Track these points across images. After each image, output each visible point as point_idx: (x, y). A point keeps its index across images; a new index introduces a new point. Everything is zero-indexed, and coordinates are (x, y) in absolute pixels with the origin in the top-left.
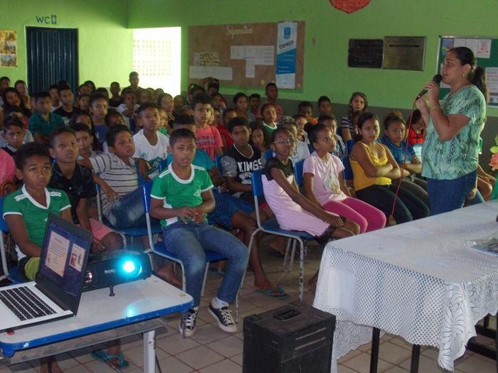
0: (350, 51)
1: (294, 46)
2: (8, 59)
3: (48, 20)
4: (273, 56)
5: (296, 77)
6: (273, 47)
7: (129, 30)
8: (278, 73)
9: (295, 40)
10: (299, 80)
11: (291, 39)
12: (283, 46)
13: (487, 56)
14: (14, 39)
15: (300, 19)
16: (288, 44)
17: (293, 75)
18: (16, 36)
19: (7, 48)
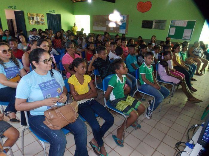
0: (143, 23)
1: (125, 22)
2: (42, 23)
3: (52, 11)
5: (126, 30)
7: (74, 15)
8: (120, 29)
9: (126, 20)
10: (126, 31)
12: (122, 22)
13: (185, 26)
14: (43, 17)
15: (128, 14)
17: (125, 30)
18: (44, 16)
19: (42, 19)
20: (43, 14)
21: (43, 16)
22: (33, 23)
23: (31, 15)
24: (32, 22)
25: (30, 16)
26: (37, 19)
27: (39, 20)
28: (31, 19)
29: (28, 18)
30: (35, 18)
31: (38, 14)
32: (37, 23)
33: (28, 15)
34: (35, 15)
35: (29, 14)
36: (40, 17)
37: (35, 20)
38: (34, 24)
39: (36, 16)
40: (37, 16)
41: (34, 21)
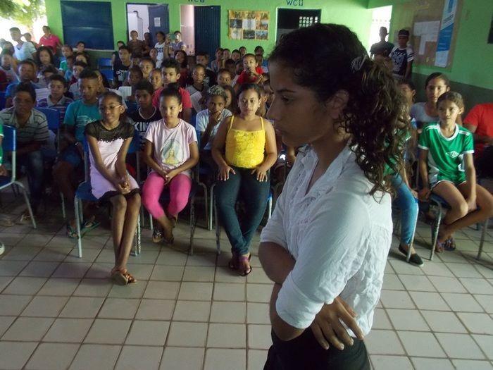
1: (452, 20)
2: (262, 34)
3: (296, 3)
4: (437, 32)
5: (449, 55)
6: (439, 22)
7: (369, 10)
8: (438, 50)
9: (454, 14)
10: (450, 59)
11: (452, 13)
12: (446, 21)
14: (267, 18)
16: (449, 19)
17: (447, 52)
18: (269, 16)
19: (261, 25)
20: (267, 13)
21: (265, 17)
22: (237, 35)
23: (236, 15)
24: (236, 32)
25: (233, 18)
26: (250, 25)
27: (253, 28)
28: (235, 25)
29: (227, 23)
30: (245, 22)
31: (253, 12)
32: (249, 34)
33: (228, 16)
34: (246, 15)
35: (232, 12)
36: (259, 19)
37: (245, 26)
38: (240, 36)
39: (249, 18)
40: (251, 16)
41: (240, 31)
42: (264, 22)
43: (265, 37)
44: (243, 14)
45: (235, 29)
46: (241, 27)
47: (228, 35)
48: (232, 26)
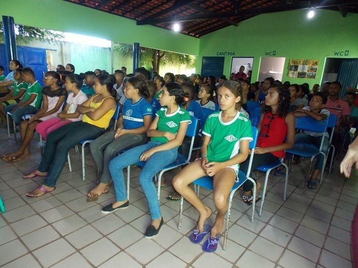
2: (311, 75)
3: (342, 54)
14: (317, 65)
18: (319, 63)
19: (312, 69)
20: (317, 61)
21: (316, 63)
22: (293, 75)
23: (294, 62)
25: (292, 65)
26: (303, 68)
27: (306, 71)
28: (293, 68)
29: (288, 68)
30: (300, 67)
31: (307, 61)
32: (301, 75)
33: (289, 63)
34: (302, 63)
35: (292, 61)
36: (310, 65)
37: (300, 70)
38: (295, 76)
39: (303, 64)
40: (305, 63)
41: (296, 73)
42: (314, 67)
43: (313, 77)
44: (300, 62)
45: (292, 72)
46: (297, 70)
47: (287, 75)
48: (291, 70)
